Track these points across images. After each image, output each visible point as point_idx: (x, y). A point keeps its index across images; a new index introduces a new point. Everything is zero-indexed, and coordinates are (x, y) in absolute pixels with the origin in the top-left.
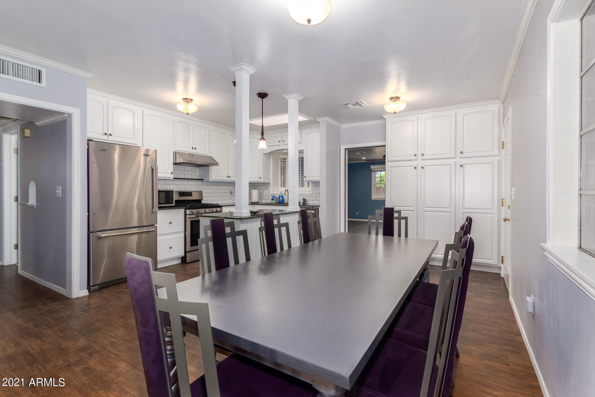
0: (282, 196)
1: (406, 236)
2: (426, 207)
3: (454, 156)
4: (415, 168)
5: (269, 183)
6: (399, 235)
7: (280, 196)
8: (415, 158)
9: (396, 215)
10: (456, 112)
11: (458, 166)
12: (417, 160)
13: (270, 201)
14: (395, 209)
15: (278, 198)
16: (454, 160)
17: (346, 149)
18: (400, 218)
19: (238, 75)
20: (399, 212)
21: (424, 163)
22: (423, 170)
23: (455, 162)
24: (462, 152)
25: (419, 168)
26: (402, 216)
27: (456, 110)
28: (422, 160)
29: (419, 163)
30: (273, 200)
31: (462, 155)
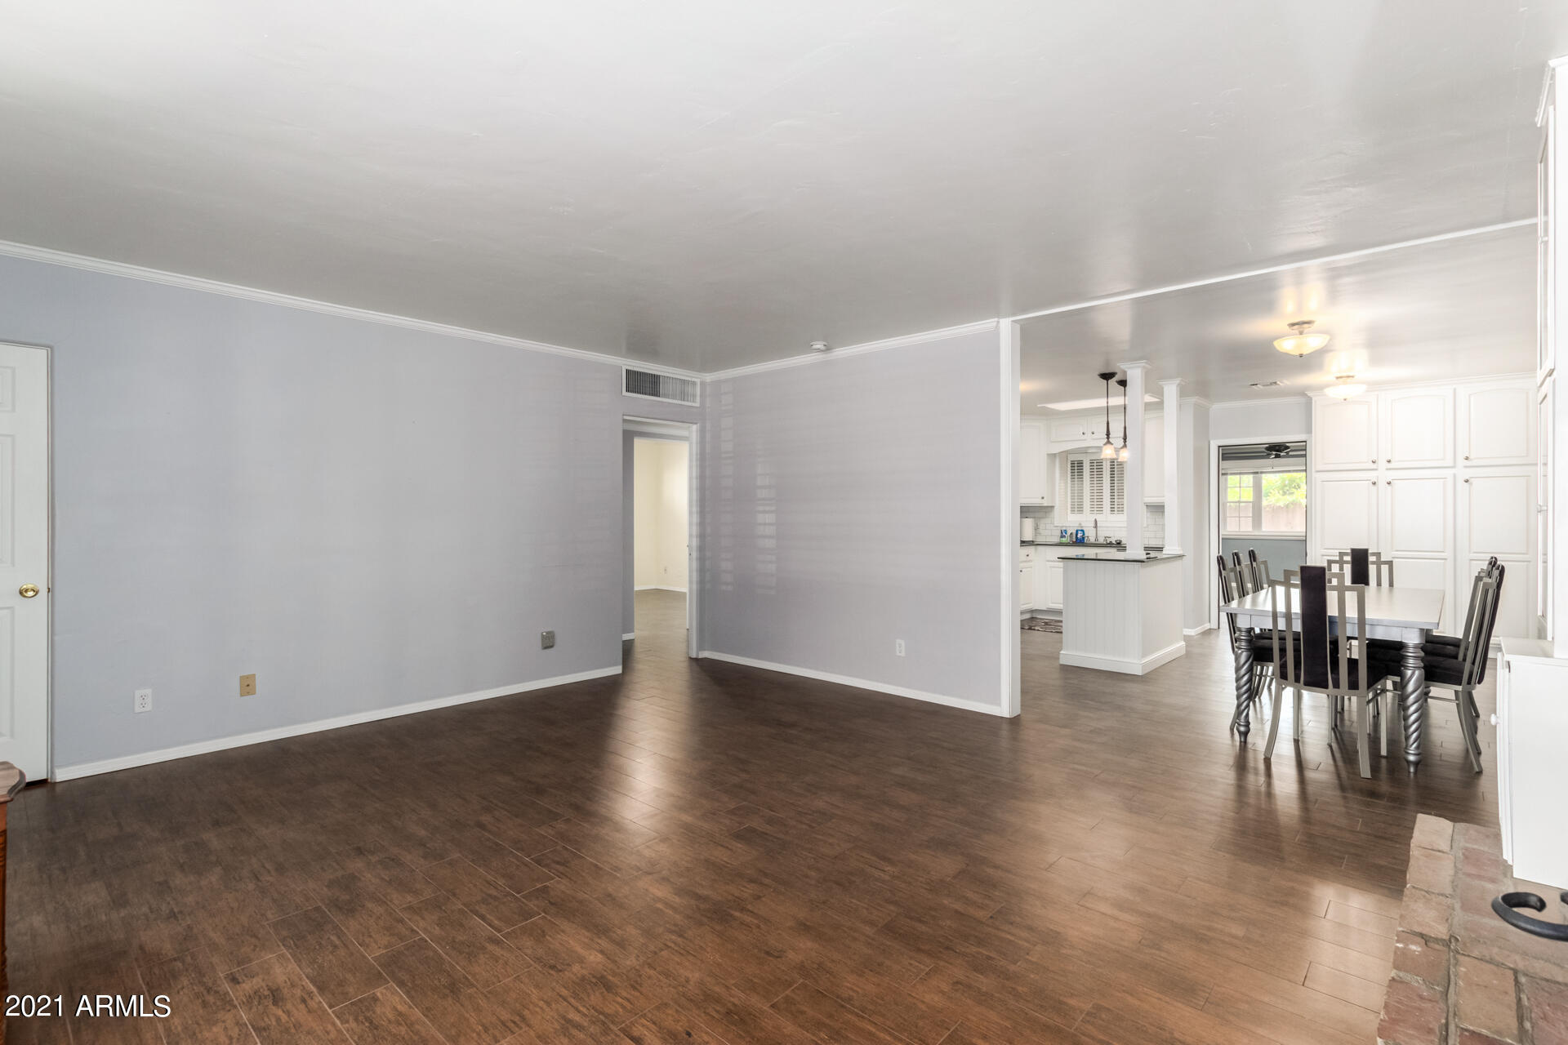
0: (1083, 531)
1: (1391, 584)
2: (1397, 551)
3: (1451, 464)
4: (1374, 484)
5: (1053, 507)
6: (1379, 584)
7: (1077, 531)
8: (1374, 466)
9: (1372, 559)
10: (1455, 389)
11: (1460, 482)
12: (1376, 470)
13: (1056, 540)
14: (1370, 551)
15: (1074, 535)
16: (1451, 472)
17: (1219, 447)
18: (1379, 563)
19: (1129, 373)
20: (1378, 555)
21: (1391, 475)
22: (1389, 487)
23: (1455, 476)
24: (1467, 458)
25: (1382, 484)
26: (1383, 559)
27: (1454, 386)
28: (1387, 469)
29: (1383, 475)
30: (1062, 536)
31: (1467, 463)
